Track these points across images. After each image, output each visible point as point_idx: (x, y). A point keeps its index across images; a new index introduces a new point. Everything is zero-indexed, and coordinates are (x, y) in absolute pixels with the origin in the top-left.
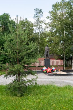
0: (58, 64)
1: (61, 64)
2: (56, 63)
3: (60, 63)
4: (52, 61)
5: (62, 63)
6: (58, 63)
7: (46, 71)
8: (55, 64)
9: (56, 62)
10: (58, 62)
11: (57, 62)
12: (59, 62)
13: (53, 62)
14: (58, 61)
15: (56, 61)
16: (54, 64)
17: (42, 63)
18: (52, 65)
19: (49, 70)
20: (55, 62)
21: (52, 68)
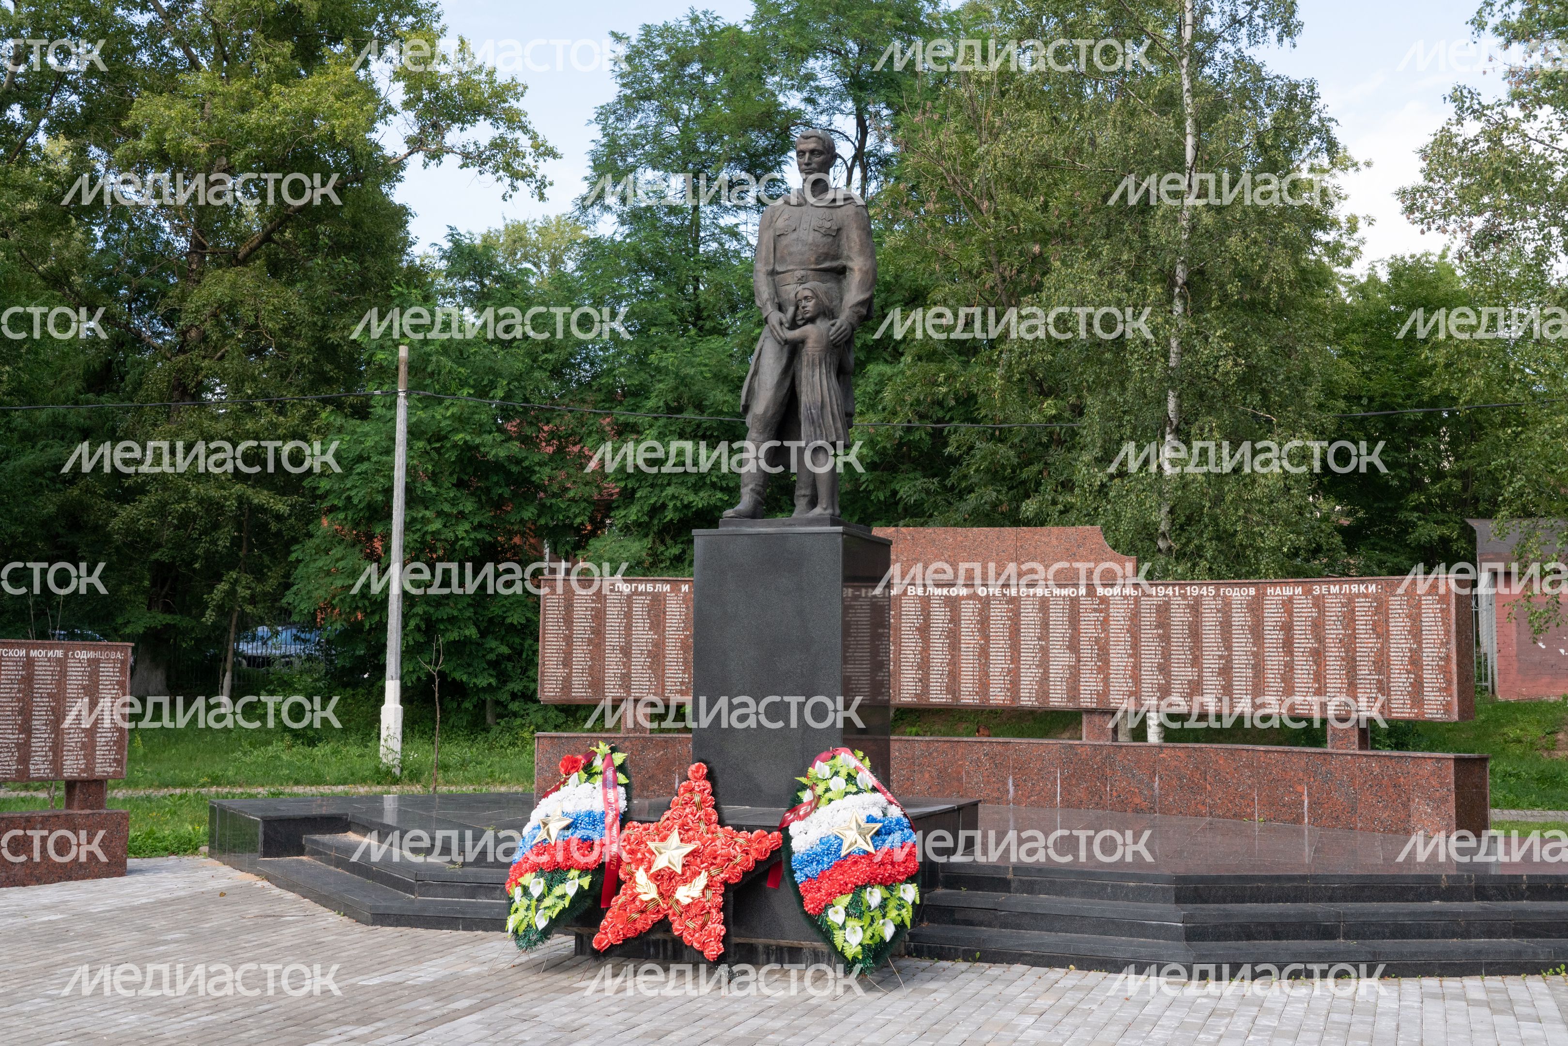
0: (1320, 677)
1: (1400, 681)
2: (1274, 661)
3: (1381, 663)
4: (1195, 607)
5: (1415, 662)
6: (1318, 655)
7: (571, 886)
9: (1273, 636)
10: (1334, 632)
11: (1303, 641)
12: (1349, 619)
14: (1334, 610)
15: (1272, 615)
16: (1226, 671)
17: (954, 638)
19: (666, 879)
20: (1257, 632)
21: (806, 796)
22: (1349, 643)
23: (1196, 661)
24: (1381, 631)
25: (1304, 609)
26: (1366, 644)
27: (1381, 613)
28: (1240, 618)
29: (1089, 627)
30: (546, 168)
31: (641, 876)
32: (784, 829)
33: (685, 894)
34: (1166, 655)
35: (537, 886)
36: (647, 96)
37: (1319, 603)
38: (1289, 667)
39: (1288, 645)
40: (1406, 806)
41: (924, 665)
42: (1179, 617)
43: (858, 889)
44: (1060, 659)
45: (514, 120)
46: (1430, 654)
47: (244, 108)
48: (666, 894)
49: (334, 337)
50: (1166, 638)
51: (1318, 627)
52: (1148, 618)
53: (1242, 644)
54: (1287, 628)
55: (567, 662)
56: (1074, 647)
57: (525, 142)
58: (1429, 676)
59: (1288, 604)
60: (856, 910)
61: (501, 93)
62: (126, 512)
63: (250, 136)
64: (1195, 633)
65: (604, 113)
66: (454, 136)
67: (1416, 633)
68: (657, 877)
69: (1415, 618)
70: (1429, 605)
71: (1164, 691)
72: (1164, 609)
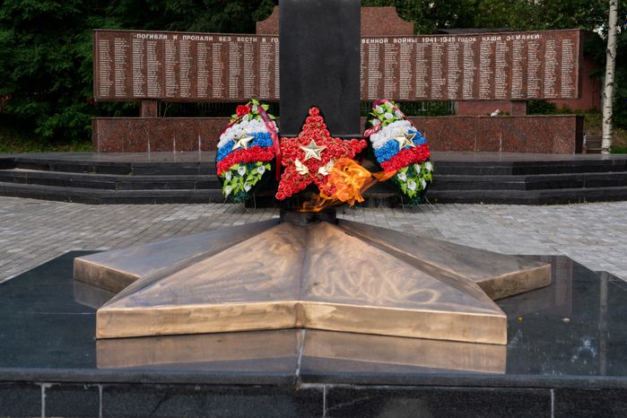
0: (509, 80)
1: (549, 81)
2: (485, 74)
3: (540, 73)
4: (445, 48)
5: (558, 72)
6: (508, 70)
7: (261, 169)
8: (476, 77)
9: (484, 61)
10: (517, 58)
11: (501, 63)
12: (525, 52)
13: (452, 61)
14: (517, 48)
15: (485, 51)
16: (460, 80)
18: (444, 88)
19: (312, 164)
20: (476, 59)
21: (374, 122)
22: (524, 66)
23: (444, 75)
24: (541, 57)
25: (502, 48)
26: (533, 63)
27: (541, 48)
28: (467, 53)
29: (389, 58)
31: (298, 163)
32: (368, 139)
33: (324, 171)
34: (429, 72)
35: (242, 171)
37: (510, 44)
38: (493, 76)
39: (492, 66)
40: (551, 139)
42: (436, 53)
43: (411, 165)
46: (565, 68)
48: (313, 171)
50: (429, 64)
51: (508, 56)
52: (420, 54)
53: (469, 67)
54: (492, 57)
55: (112, 77)
56: (381, 69)
58: (565, 79)
59: (493, 45)
60: (411, 174)
64: (444, 60)
67: (559, 58)
68: (306, 163)
69: (559, 50)
70: (566, 44)
71: (428, 90)
72: (428, 49)
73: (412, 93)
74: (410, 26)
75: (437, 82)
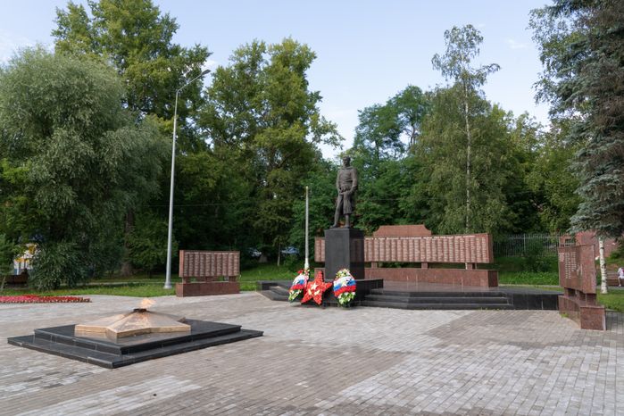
0: (465, 254)
1: (479, 255)
2: (457, 251)
3: (475, 252)
4: (442, 241)
5: (481, 251)
6: (464, 250)
7: (298, 292)
8: (454, 253)
9: (457, 246)
10: (467, 245)
11: (462, 248)
12: (470, 243)
13: (445, 247)
14: (467, 241)
15: (456, 242)
16: (448, 254)
17: (396, 248)
18: (443, 257)
20: (454, 245)
21: (337, 277)
22: (470, 247)
23: (443, 252)
24: (475, 245)
25: (462, 241)
26: (473, 248)
27: (475, 241)
28: (451, 243)
29: (422, 245)
30: (342, 142)
31: (309, 291)
32: (333, 283)
33: (316, 293)
34: (437, 250)
35: (293, 292)
36: (367, 123)
37: (464, 239)
38: (459, 253)
39: (459, 248)
40: (479, 281)
41: (390, 254)
42: (439, 243)
43: (344, 293)
44: (417, 252)
45: (335, 132)
46: (484, 250)
47: (278, 135)
48: (313, 294)
49: (297, 183)
50: (437, 247)
51: (464, 245)
52: (434, 243)
53: (451, 248)
54: (459, 245)
55: (320, 254)
56: (419, 249)
57: (337, 137)
58: (484, 254)
59: (459, 240)
60: (343, 296)
61: (332, 127)
62: (257, 222)
63: (279, 141)
64: (442, 246)
65: (357, 128)
66: (323, 137)
67: (481, 245)
68: (312, 291)
69: (481, 242)
70: (483, 239)
71: (437, 258)
72: (436, 241)
73: (431, 259)
74: (430, 232)
75: (440, 254)
